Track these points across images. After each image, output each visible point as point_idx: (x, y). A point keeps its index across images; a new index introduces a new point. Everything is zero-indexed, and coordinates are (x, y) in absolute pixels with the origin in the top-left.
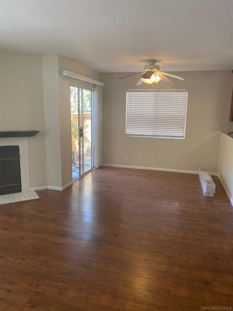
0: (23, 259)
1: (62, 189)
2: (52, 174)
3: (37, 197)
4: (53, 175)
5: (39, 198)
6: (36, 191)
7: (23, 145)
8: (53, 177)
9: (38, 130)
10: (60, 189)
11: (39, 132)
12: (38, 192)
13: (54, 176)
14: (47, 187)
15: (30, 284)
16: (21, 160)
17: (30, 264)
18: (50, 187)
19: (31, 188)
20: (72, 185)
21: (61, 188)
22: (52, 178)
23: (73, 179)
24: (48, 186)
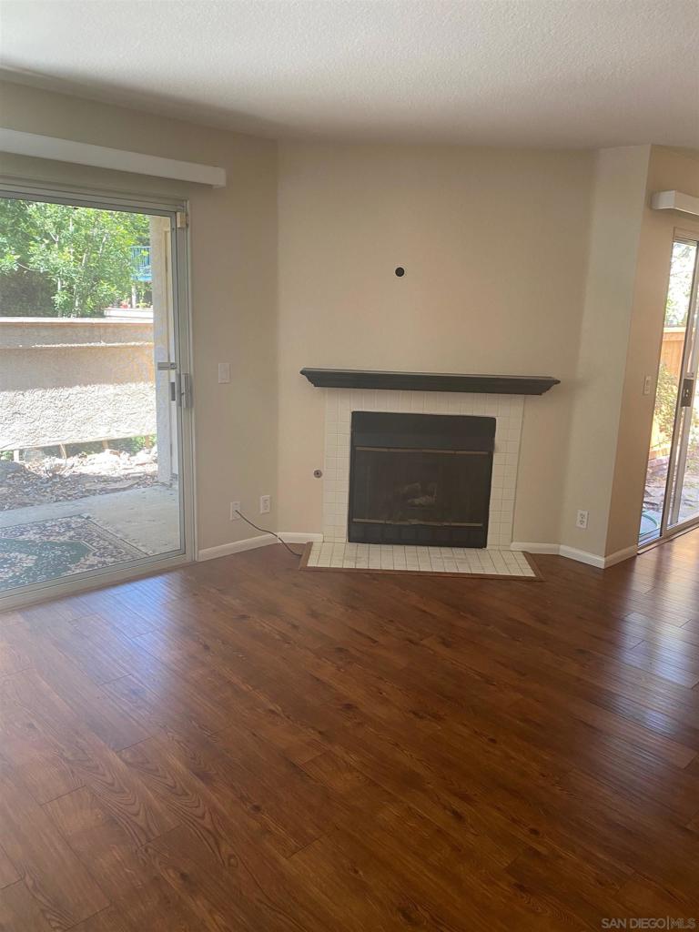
0: (493, 741)
1: (606, 563)
2: (580, 512)
3: (529, 573)
4: (582, 516)
5: (533, 575)
6: (526, 554)
7: (508, 415)
8: (582, 522)
9: (555, 376)
10: (599, 561)
11: (559, 382)
12: (531, 558)
13: (585, 520)
14: (558, 550)
15: (514, 820)
16: (497, 459)
17: (513, 761)
18: (567, 551)
19: (514, 543)
20: (635, 557)
21: (603, 560)
22: (579, 525)
23: (640, 539)
24: (562, 547)
